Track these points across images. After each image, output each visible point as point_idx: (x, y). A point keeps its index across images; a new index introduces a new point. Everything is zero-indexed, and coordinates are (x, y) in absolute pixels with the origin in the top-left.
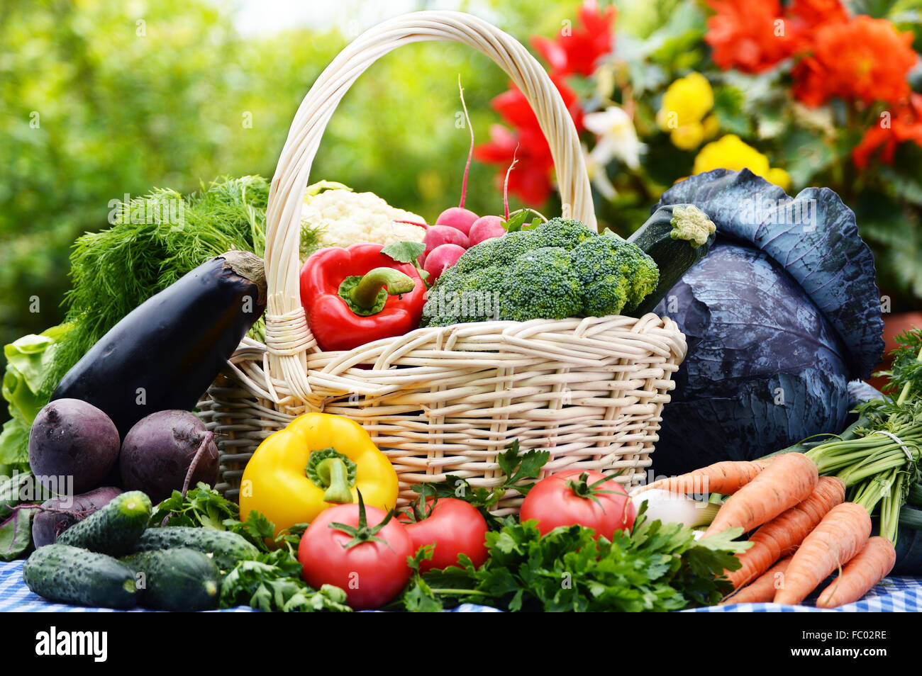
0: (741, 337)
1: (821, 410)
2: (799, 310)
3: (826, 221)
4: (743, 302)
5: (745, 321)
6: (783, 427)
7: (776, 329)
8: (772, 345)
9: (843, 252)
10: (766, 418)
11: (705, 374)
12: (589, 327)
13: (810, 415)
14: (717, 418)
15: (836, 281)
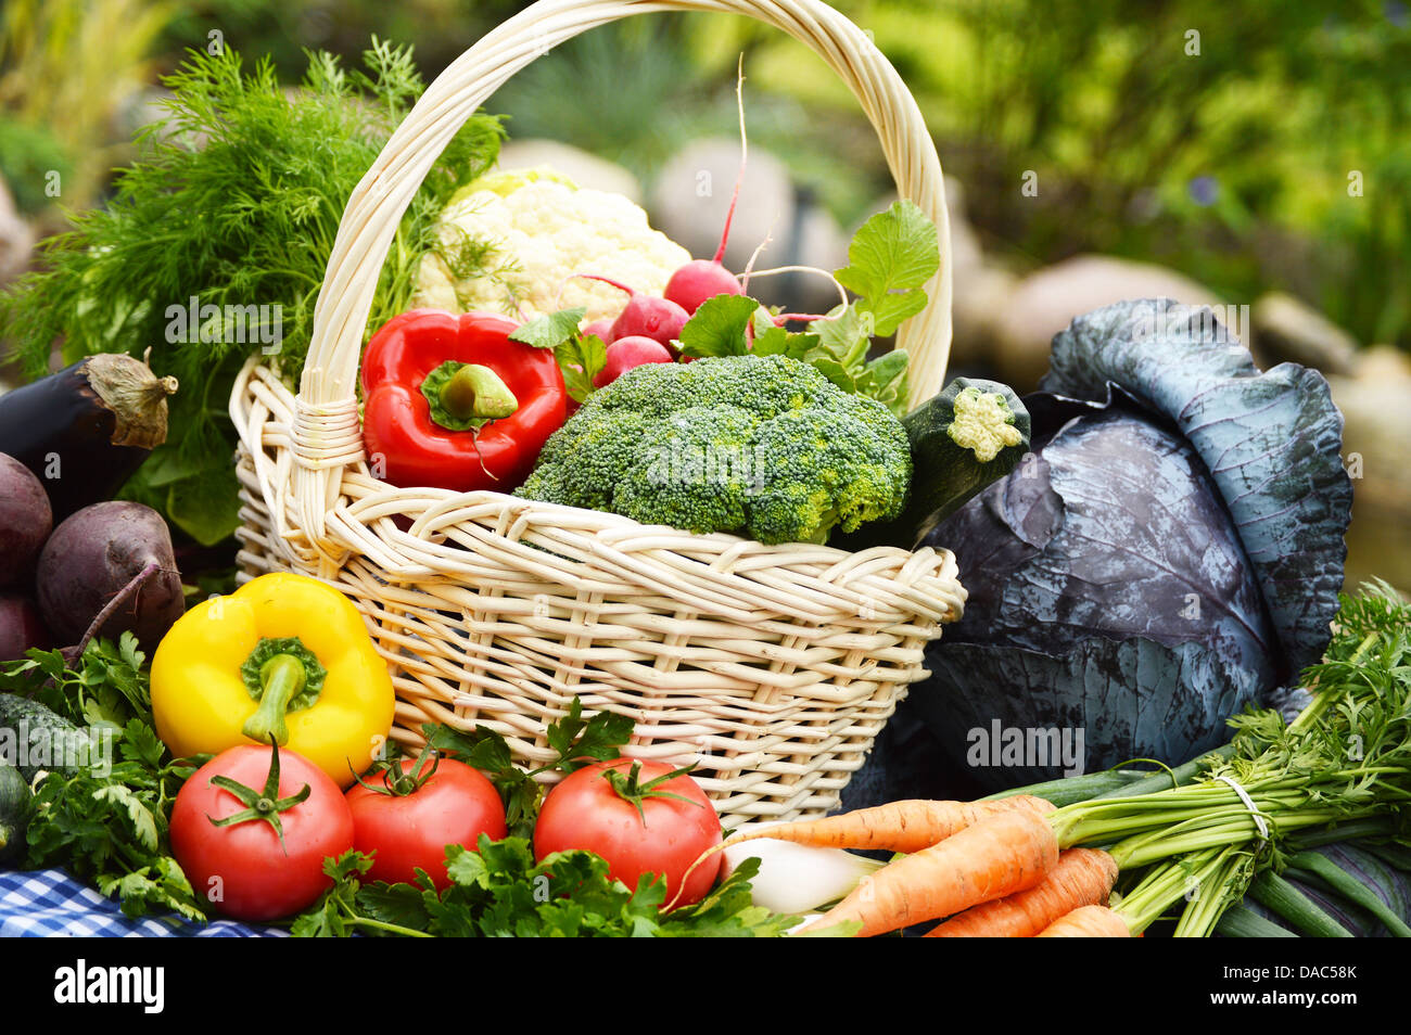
0: (1100, 564)
1: (1199, 715)
2: (1210, 549)
3: (1298, 420)
4: (1123, 512)
5: (1116, 541)
6: (1128, 724)
7: (1160, 567)
8: (1146, 590)
9: (1308, 475)
10: (1103, 702)
11: (1030, 607)
12: (742, 556)
13: (1177, 718)
14: (1028, 682)
15: (1285, 517)
